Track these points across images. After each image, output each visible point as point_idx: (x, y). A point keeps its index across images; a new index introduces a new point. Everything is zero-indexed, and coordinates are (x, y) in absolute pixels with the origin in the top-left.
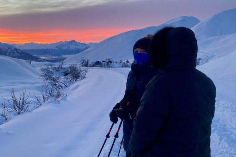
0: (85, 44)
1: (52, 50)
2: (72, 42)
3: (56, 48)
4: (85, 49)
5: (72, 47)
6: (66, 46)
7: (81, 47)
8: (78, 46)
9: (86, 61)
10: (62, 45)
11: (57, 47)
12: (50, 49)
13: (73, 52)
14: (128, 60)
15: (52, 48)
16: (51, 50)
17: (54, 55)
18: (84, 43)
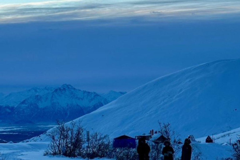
0: (96, 95)
1: (12, 109)
2: (64, 89)
3: (23, 105)
4: (95, 108)
5: (63, 102)
6: (47, 99)
7: (85, 103)
8: (79, 99)
9: (75, 132)
10: (38, 98)
11: (23, 102)
12: (8, 107)
13: (66, 114)
14: (211, 137)
15: (11, 105)
16: (8, 110)
17: (17, 123)
18: (95, 93)
